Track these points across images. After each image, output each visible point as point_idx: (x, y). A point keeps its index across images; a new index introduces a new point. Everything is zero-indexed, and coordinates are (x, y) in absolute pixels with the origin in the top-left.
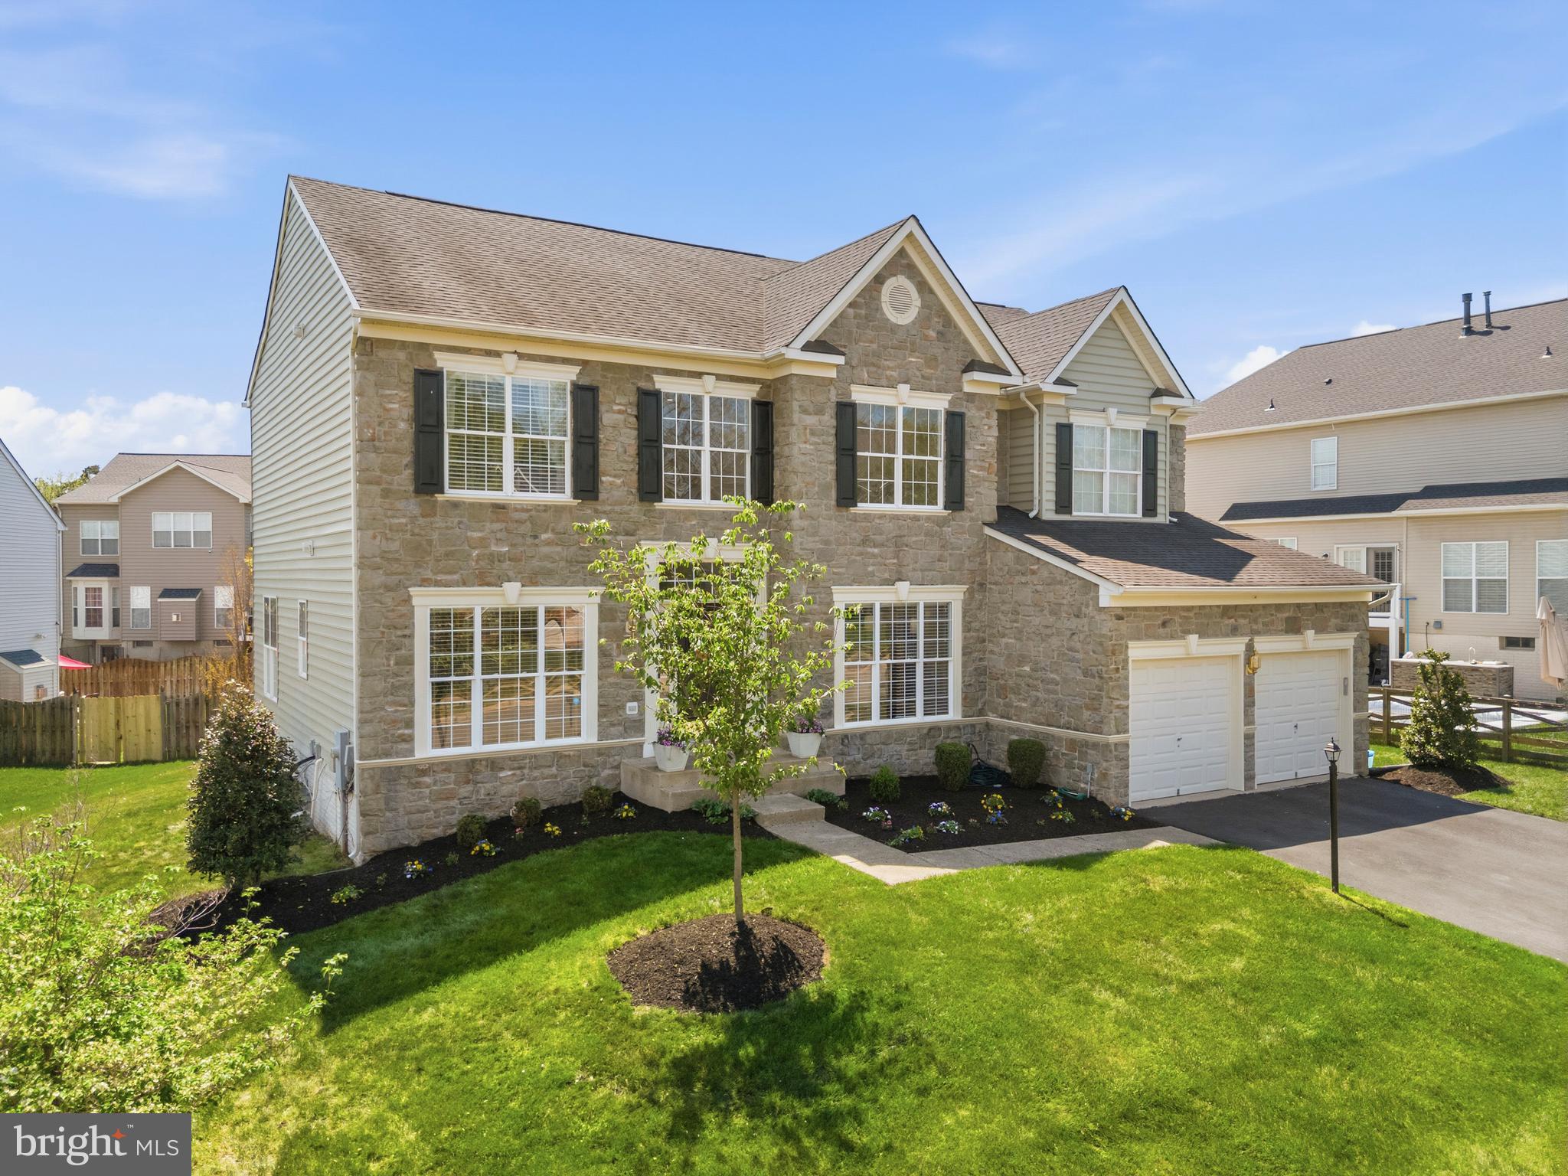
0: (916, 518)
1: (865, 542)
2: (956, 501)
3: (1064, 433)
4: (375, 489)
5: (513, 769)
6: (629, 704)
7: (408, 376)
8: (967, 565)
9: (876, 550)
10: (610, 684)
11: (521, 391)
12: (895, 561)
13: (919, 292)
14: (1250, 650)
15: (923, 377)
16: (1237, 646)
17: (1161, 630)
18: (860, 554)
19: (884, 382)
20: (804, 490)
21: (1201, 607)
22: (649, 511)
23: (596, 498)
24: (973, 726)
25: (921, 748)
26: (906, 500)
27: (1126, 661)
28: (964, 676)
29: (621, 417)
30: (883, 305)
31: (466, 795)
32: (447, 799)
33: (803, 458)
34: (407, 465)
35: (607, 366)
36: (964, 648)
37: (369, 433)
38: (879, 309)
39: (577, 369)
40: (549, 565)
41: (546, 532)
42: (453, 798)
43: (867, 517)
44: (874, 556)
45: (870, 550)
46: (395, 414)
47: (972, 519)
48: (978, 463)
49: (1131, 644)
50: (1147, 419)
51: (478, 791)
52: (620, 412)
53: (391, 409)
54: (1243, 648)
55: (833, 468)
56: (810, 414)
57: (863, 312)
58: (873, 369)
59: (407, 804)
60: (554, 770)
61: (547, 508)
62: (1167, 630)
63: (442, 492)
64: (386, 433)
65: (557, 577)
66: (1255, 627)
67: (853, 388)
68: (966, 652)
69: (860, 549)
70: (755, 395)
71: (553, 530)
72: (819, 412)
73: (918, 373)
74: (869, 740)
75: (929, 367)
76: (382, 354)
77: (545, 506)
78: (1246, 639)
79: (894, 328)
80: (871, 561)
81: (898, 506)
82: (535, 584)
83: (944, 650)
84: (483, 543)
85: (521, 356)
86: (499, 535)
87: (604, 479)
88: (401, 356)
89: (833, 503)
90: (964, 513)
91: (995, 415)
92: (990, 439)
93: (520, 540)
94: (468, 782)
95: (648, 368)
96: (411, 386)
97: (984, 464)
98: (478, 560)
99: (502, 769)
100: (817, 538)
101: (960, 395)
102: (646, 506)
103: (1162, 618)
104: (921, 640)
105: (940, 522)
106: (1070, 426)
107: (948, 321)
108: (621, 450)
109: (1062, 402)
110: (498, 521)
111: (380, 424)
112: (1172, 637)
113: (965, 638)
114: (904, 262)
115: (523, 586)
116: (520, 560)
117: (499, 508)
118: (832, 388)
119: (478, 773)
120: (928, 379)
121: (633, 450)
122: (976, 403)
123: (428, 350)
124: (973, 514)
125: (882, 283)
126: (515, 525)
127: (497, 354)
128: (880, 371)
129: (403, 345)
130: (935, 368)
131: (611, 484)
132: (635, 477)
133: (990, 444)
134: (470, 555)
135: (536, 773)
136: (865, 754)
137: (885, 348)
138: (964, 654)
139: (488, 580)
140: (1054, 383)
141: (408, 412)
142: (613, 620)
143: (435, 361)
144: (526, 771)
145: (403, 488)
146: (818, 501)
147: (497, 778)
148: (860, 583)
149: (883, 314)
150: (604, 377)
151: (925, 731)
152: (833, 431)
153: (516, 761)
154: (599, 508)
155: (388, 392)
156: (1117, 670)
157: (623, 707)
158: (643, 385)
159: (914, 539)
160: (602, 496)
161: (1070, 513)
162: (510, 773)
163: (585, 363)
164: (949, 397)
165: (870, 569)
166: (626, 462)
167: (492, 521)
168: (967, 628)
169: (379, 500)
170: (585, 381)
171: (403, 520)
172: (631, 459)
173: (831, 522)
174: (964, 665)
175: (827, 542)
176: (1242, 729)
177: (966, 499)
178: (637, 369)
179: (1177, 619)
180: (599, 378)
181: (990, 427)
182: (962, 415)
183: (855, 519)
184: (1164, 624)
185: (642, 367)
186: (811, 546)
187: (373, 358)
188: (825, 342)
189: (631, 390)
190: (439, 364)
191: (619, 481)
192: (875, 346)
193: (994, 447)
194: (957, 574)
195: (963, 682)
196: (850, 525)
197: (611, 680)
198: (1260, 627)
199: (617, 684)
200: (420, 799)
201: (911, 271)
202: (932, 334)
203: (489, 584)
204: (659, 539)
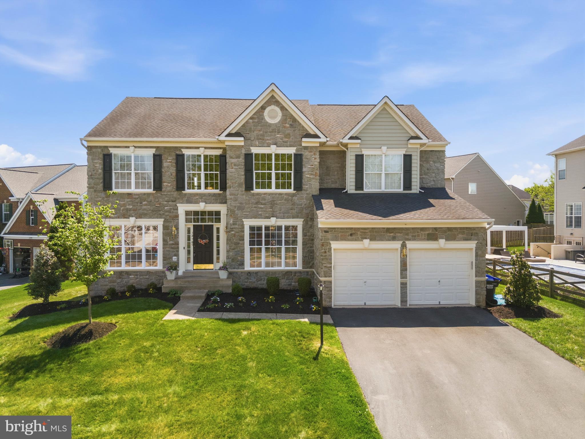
0: (280, 194)
1: (257, 203)
2: (298, 187)
3: (360, 159)
4: (92, 190)
5: (134, 275)
6: (174, 257)
7: (101, 156)
8: (304, 211)
9: (262, 206)
10: (167, 250)
11: (136, 158)
12: (271, 210)
13: (281, 110)
14: (404, 246)
15: (283, 142)
16: (397, 245)
17: (350, 237)
18: (255, 207)
19: (266, 145)
20: (232, 185)
21: (372, 228)
22: (181, 194)
23: (161, 190)
24: (308, 272)
25: (283, 279)
26: (277, 187)
27: (330, 249)
28: (303, 253)
29: (170, 164)
30: (265, 117)
31: (119, 282)
32: (113, 282)
33: (231, 174)
34: (101, 183)
35: (165, 148)
36: (303, 242)
37: (90, 174)
38: (263, 118)
39: (155, 149)
40: (146, 212)
41: (145, 201)
42: (116, 282)
43: (258, 194)
44: (261, 208)
45: (259, 206)
46: (97, 168)
47: (307, 194)
48: (310, 172)
49: (331, 242)
50: (405, 150)
51: (123, 281)
52: (170, 162)
53: (97, 166)
54: (400, 246)
55: (244, 177)
56: (234, 158)
57: (256, 121)
58: (260, 141)
59: (101, 283)
60: (147, 277)
61: (145, 194)
62: (354, 237)
63: (111, 190)
64: (95, 173)
65: (148, 216)
66: (407, 237)
67: (251, 148)
68: (304, 244)
69: (256, 205)
70: (221, 153)
71: (147, 201)
72: (238, 157)
73: (281, 141)
74: (259, 274)
75: (286, 138)
76: (94, 150)
77: (144, 193)
78: (401, 242)
79: (270, 125)
80: (260, 210)
81: (273, 190)
82: (141, 218)
83: (295, 242)
84: (124, 205)
85: (135, 147)
86: (129, 203)
87: (164, 184)
88: (99, 150)
89: (244, 189)
90: (303, 192)
91: (318, 154)
92: (316, 163)
93: (136, 204)
94: (120, 278)
95: (179, 147)
96: (102, 159)
97: (313, 173)
98: (123, 210)
99: (131, 275)
100: (237, 202)
101: (301, 147)
102: (179, 192)
103: (350, 232)
104: (283, 239)
105: (293, 195)
106: (362, 156)
107: (295, 120)
108: (170, 174)
109: (358, 146)
110: (129, 198)
111: (94, 171)
112: (356, 240)
113: (303, 239)
114: (274, 100)
115: (136, 218)
116: (136, 210)
117: (129, 194)
118: (243, 149)
119: (123, 275)
120: (285, 142)
121: (174, 174)
122: (309, 150)
123: (108, 148)
124: (308, 192)
125: (265, 109)
126: (134, 199)
127: (128, 147)
128: (264, 141)
129: (100, 147)
130: (289, 138)
131: (167, 185)
132: (175, 183)
133: (315, 165)
134: (120, 209)
135: (142, 277)
136: (257, 279)
137: (266, 132)
138: (303, 245)
139: (125, 216)
140: (349, 139)
141: (101, 167)
142: (168, 230)
143: (110, 151)
144: (139, 276)
145: (100, 189)
146: (237, 189)
147: (129, 278)
148: (255, 218)
149: (265, 120)
150: (164, 151)
151: (284, 273)
152: (243, 164)
153: (136, 273)
154: (162, 193)
155: (96, 161)
156: (325, 252)
157: (172, 258)
158: (178, 152)
159: (280, 202)
160: (163, 190)
161: (363, 190)
162: (133, 276)
163: (157, 148)
164: (295, 148)
165: (260, 213)
166: (172, 178)
167: (127, 198)
168: (304, 235)
169: (93, 193)
170: (158, 153)
171: (100, 199)
172: (174, 177)
173: (243, 196)
174: (303, 249)
175: (241, 203)
176: (399, 280)
177: (304, 186)
178: (176, 148)
179: (359, 233)
180: (163, 152)
181: (315, 159)
182: (301, 155)
183: (253, 195)
184: (351, 235)
185: (178, 147)
186: (234, 205)
187: (92, 151)
188: (240, 133)
189: (174, 154)
190: (111, 152)
191: (169, 185)
192: (261, 132)
193: (318, 166)
194: (299, 214)
195: (303, 255)
196: (251, 197)
197: (167, 249)
198: (410, 237)
199: (169, 250)
200: (105, 282)
201: (277, 103)
202: (288, 125)
203: (126, 218)
204: (184, 203)
